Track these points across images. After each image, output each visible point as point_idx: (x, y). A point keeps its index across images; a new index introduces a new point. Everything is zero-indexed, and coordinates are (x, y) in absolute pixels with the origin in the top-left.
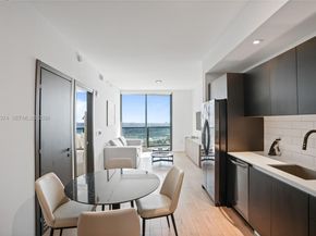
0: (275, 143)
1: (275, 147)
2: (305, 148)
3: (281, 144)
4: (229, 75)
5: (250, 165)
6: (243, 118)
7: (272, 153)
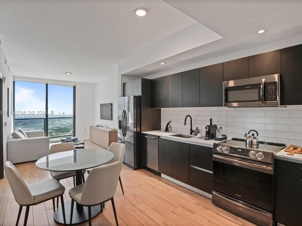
0: (168, 124)
1: (169, 126)
2: (185, 124)
3: (171, 124)
4: (143, 80)
5: (159, 137)
6: (150, 109)
7: (167, 130)
